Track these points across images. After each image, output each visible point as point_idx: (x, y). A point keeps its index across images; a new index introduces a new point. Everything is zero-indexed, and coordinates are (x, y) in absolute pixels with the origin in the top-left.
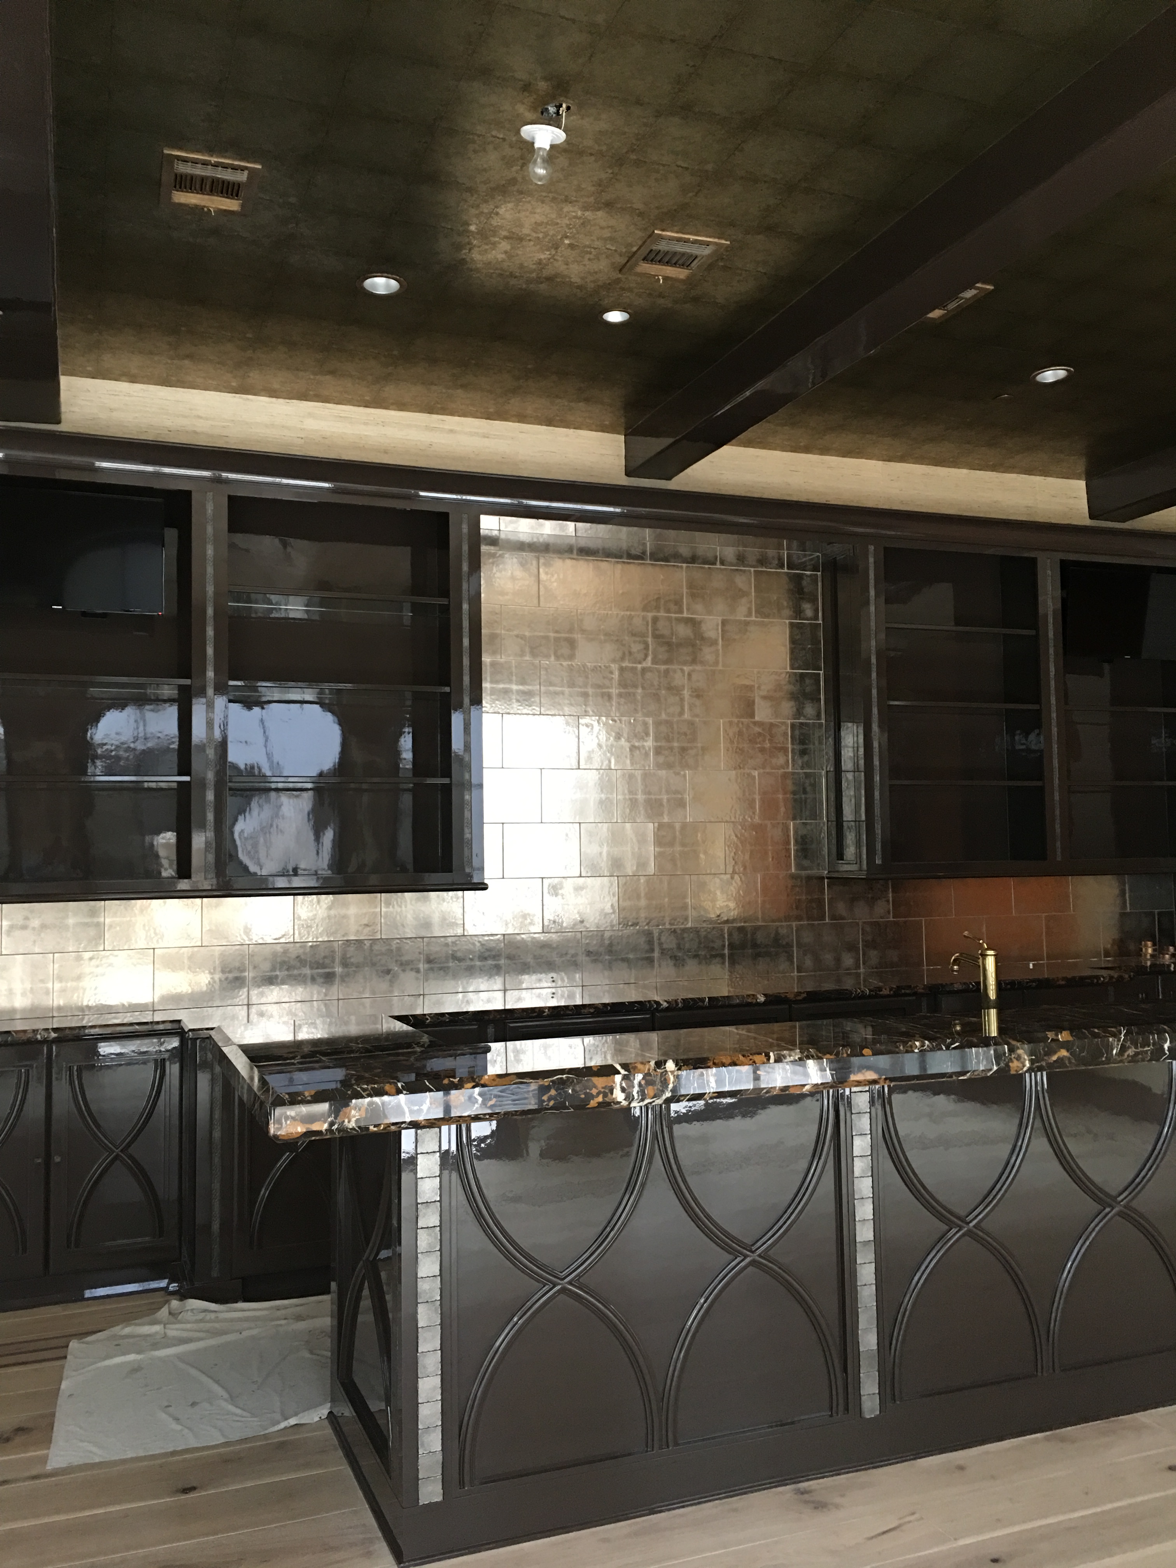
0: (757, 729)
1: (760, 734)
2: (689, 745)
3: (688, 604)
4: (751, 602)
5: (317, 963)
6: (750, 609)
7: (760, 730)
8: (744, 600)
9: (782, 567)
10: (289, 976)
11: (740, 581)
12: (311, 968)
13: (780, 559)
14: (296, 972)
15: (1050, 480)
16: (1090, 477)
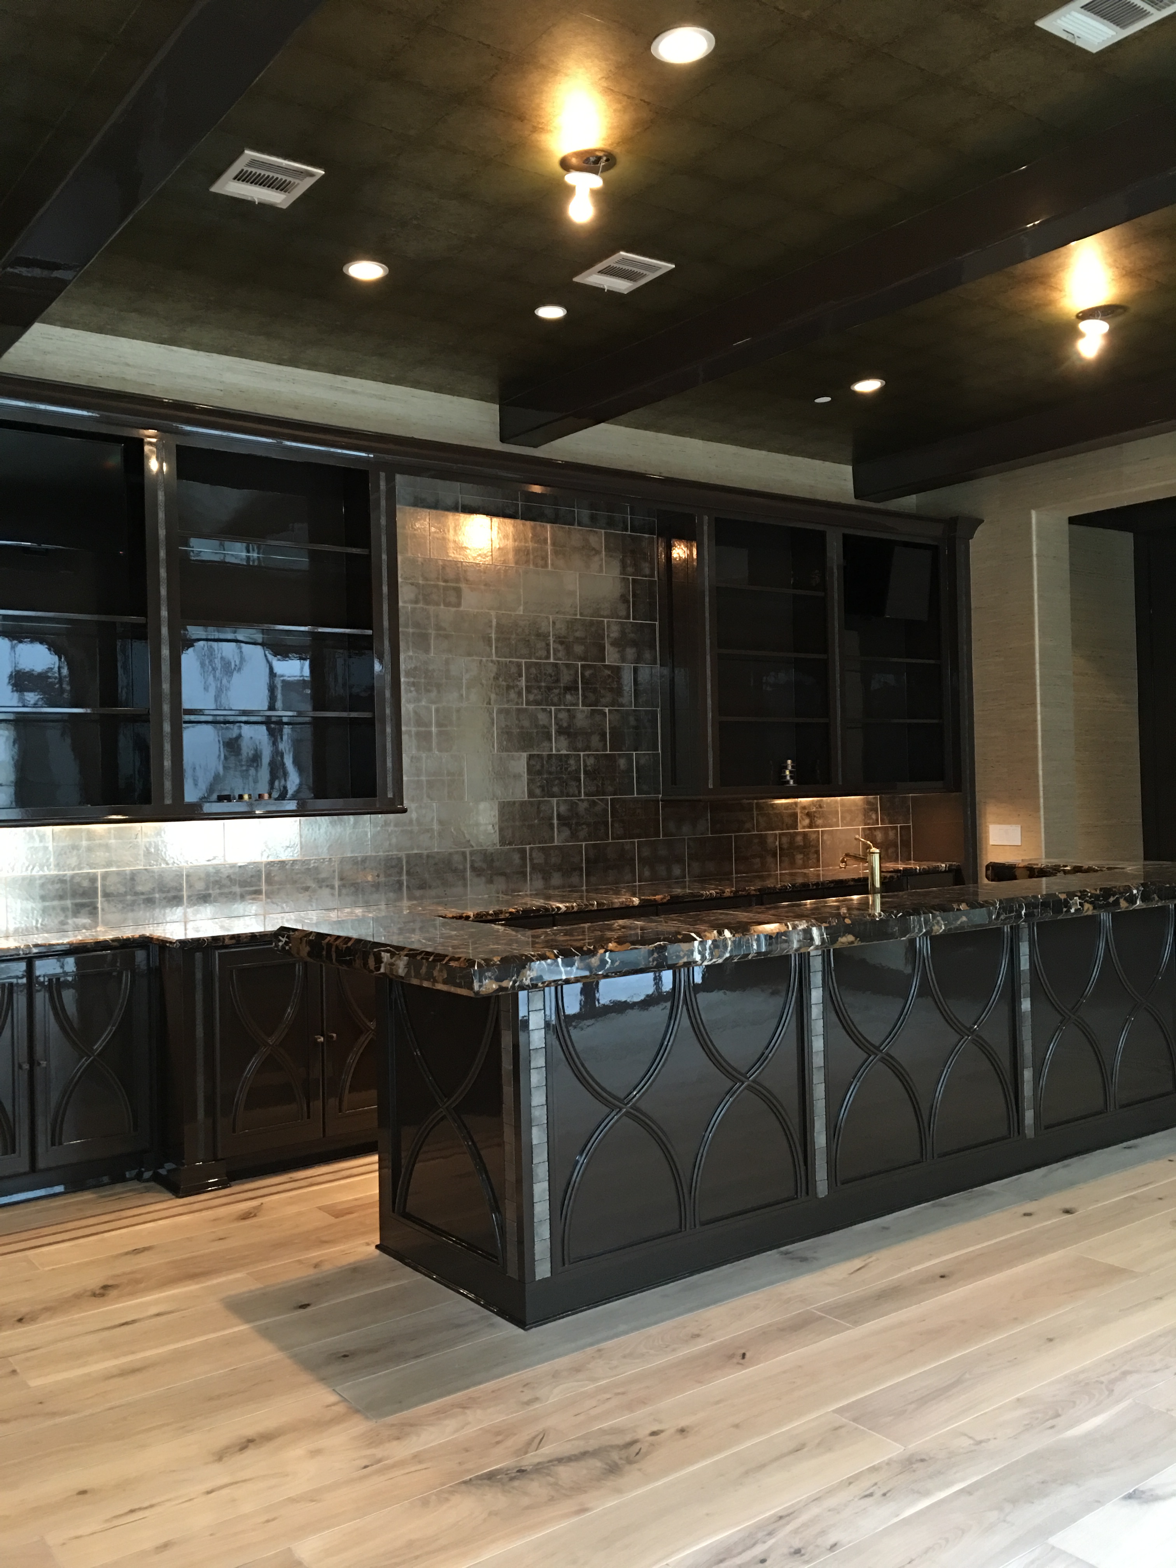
0: (608, 672)
1: (609, 676)
2: (553, 685)
3: (552, 560)
4: (602, 560)
5: (245, 881)
6: (601, 566)
7: (609, 673)
8: (596, 558)
9: (626, 530)
10: (221, 894)
11: (593, 540)
12: (241, 886)
13: (625, 522)
14: (226, 890)
15: (827, 464)
16: (857, 464)
